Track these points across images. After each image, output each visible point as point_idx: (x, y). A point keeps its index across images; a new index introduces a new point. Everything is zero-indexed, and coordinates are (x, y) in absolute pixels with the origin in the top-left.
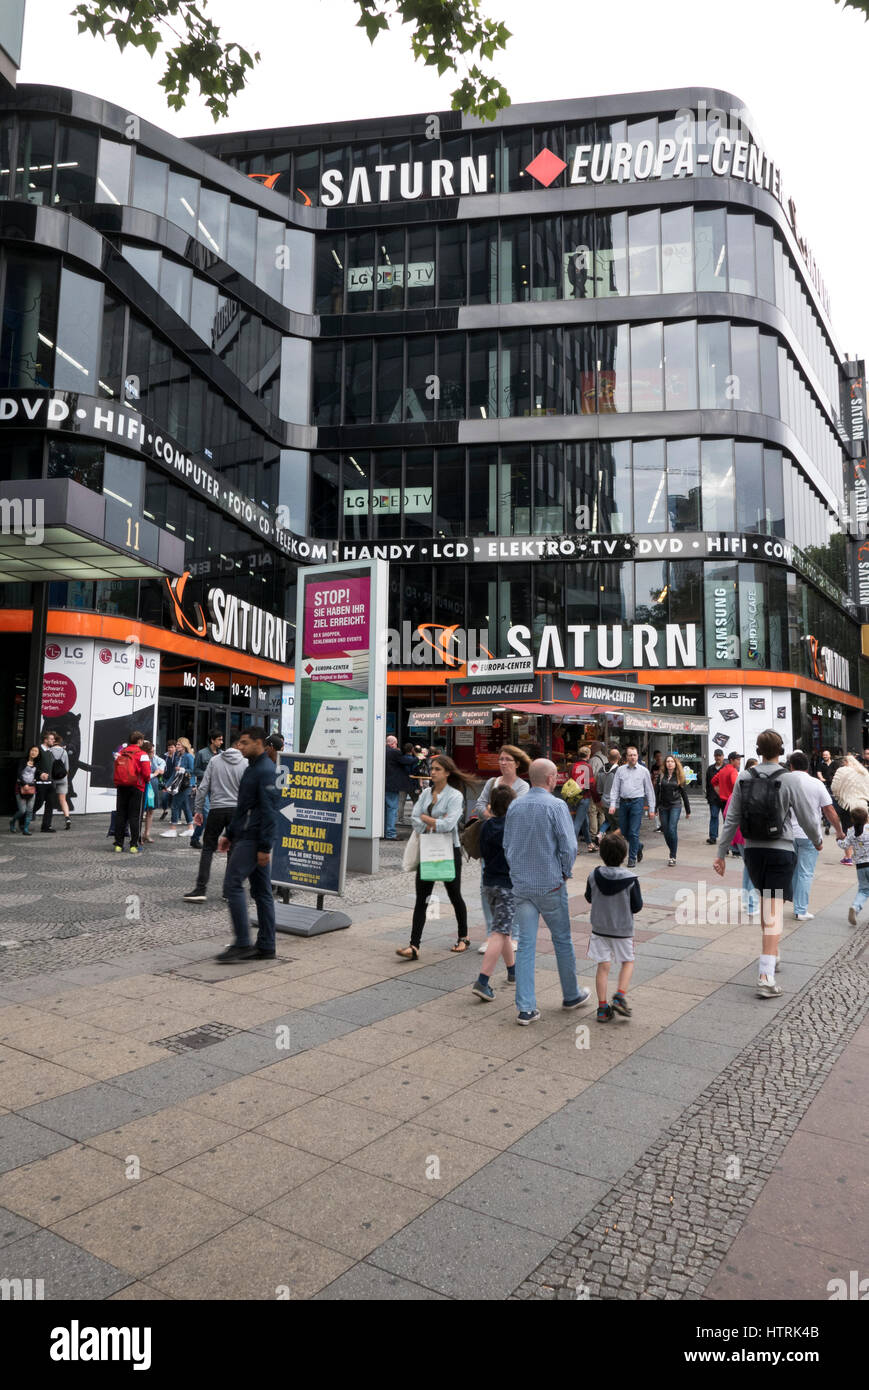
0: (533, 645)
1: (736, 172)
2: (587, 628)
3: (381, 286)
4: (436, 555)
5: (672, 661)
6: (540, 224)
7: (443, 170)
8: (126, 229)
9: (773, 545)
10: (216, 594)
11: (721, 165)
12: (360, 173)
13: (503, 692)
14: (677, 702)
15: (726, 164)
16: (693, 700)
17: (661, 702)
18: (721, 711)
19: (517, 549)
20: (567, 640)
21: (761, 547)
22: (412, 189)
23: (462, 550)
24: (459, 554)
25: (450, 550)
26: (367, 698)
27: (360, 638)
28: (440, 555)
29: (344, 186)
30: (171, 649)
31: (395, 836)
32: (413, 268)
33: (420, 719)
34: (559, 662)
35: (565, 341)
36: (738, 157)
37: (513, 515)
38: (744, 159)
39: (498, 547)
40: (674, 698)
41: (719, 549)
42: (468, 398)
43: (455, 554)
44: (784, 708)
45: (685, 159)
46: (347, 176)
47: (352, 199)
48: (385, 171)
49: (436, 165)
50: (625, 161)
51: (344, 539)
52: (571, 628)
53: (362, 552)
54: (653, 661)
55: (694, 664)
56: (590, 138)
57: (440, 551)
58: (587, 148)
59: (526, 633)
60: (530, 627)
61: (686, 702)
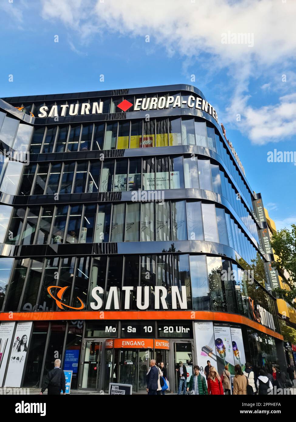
0: (104, 297)
1: (197, 107)
2: (132, 288)
5: (174, 306)
7: (86, 106)
11: (191, 104)
12: (55, 107)
14: (179, 330)
15: (193, 104)
16: (187, 329)
22: (74, 112)
29: (48, 112)
34: (117, 306)
36: (198, 103)
38: (200, 103)
40: (177, 327)
45: (177, 102)
46: (50, 109)
47: (50, 115)
48: (64, 107)
49: (84, 105)
50: (155, 103)
52: (124, 288)
54: (165, 306)
55: (186, 308)
56: (142, 96)
58: (141, 99)
59: (101, 291)
60: (103, 288)
61: (184, 330)
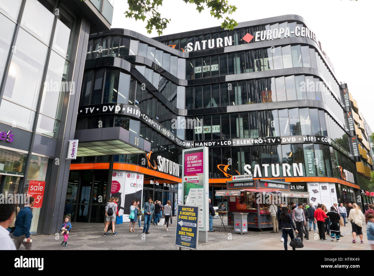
0: (252, 170)
1: (302, 35)
2: (268, 165)
3: (204, 71)
4: (222, 144)
5: (295, 175)
6: (247, 53)
7: (220, 41)
8: (136, 61)
9: (324, 138)
10: (159, 157)
11: (298, 34)
12: (197, 43)
13: (244, 185)
14: (298, 187)
15: (299, 33)
16: (303, 187)
17: (293, 187)
18: (312, 190)
19: (245, 142)
20: (262, 168)
21: (320, 139)
22: (211, 46)
23: (229, 143)
24: (228, 144)
25: (226, 143)
26: (203, 188)
27: (200, 170)
28: (223, 144)
29: (193, 47)
30: (146, 173)
31: (212, 230)
32: (212, 66)
33: (219, 194)
34: (260, 175)
35: (256, 83)
36: (302, 31)
37: (244, 132)
38: (304, 32)
39: (240, 142)
40: (297, 186)
41: (307, 140)
42: (229, 100)
43: (227, 144)
44: (333, 189)
45: (287, 33)
46: (194, 44)
47: (195, 49)
48: (204, 42)
49: (218, 39)
50: (270, 35)
51: (195, 141)
52: (263, 165)
53: (201, 144)
54: (290, 175)
55: (303, 176)
56: (260, 29)
57: (223, 143)
58: (259, 32)
59: (250, 167)
60: (251, 165)
61: (301, 187)
